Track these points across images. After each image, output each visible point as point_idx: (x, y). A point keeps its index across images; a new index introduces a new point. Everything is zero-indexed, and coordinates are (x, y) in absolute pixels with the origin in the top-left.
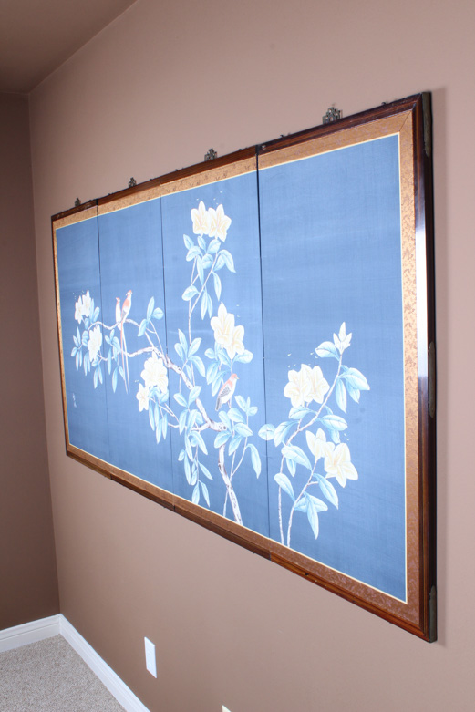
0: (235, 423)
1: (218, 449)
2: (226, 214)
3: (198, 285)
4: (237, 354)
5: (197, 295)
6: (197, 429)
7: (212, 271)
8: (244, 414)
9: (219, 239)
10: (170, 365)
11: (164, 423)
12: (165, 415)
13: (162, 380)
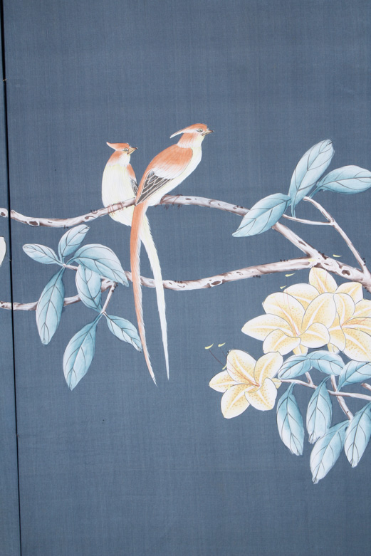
11: (355, 430)
12: (363, 410)
13: (357, 332)
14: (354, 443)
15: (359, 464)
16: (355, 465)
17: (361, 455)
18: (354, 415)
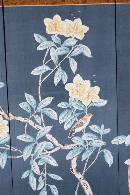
0: (89, 141)
1: (70, 161)
2: (83, 24)
3: (51, 65)
4: (92, 102)
5: (49, 71)
6: (47, 152)
7: (67, 56)
8: (98, 135)
9: (75, 38)
10: (12, 117)
11: (2, 158)
12: (4, 152)
13: (2, 129)
14: (2, 162)
15: (4, 168)
16: (3, 168)
17: (5, 165)
18: (2, 154)
